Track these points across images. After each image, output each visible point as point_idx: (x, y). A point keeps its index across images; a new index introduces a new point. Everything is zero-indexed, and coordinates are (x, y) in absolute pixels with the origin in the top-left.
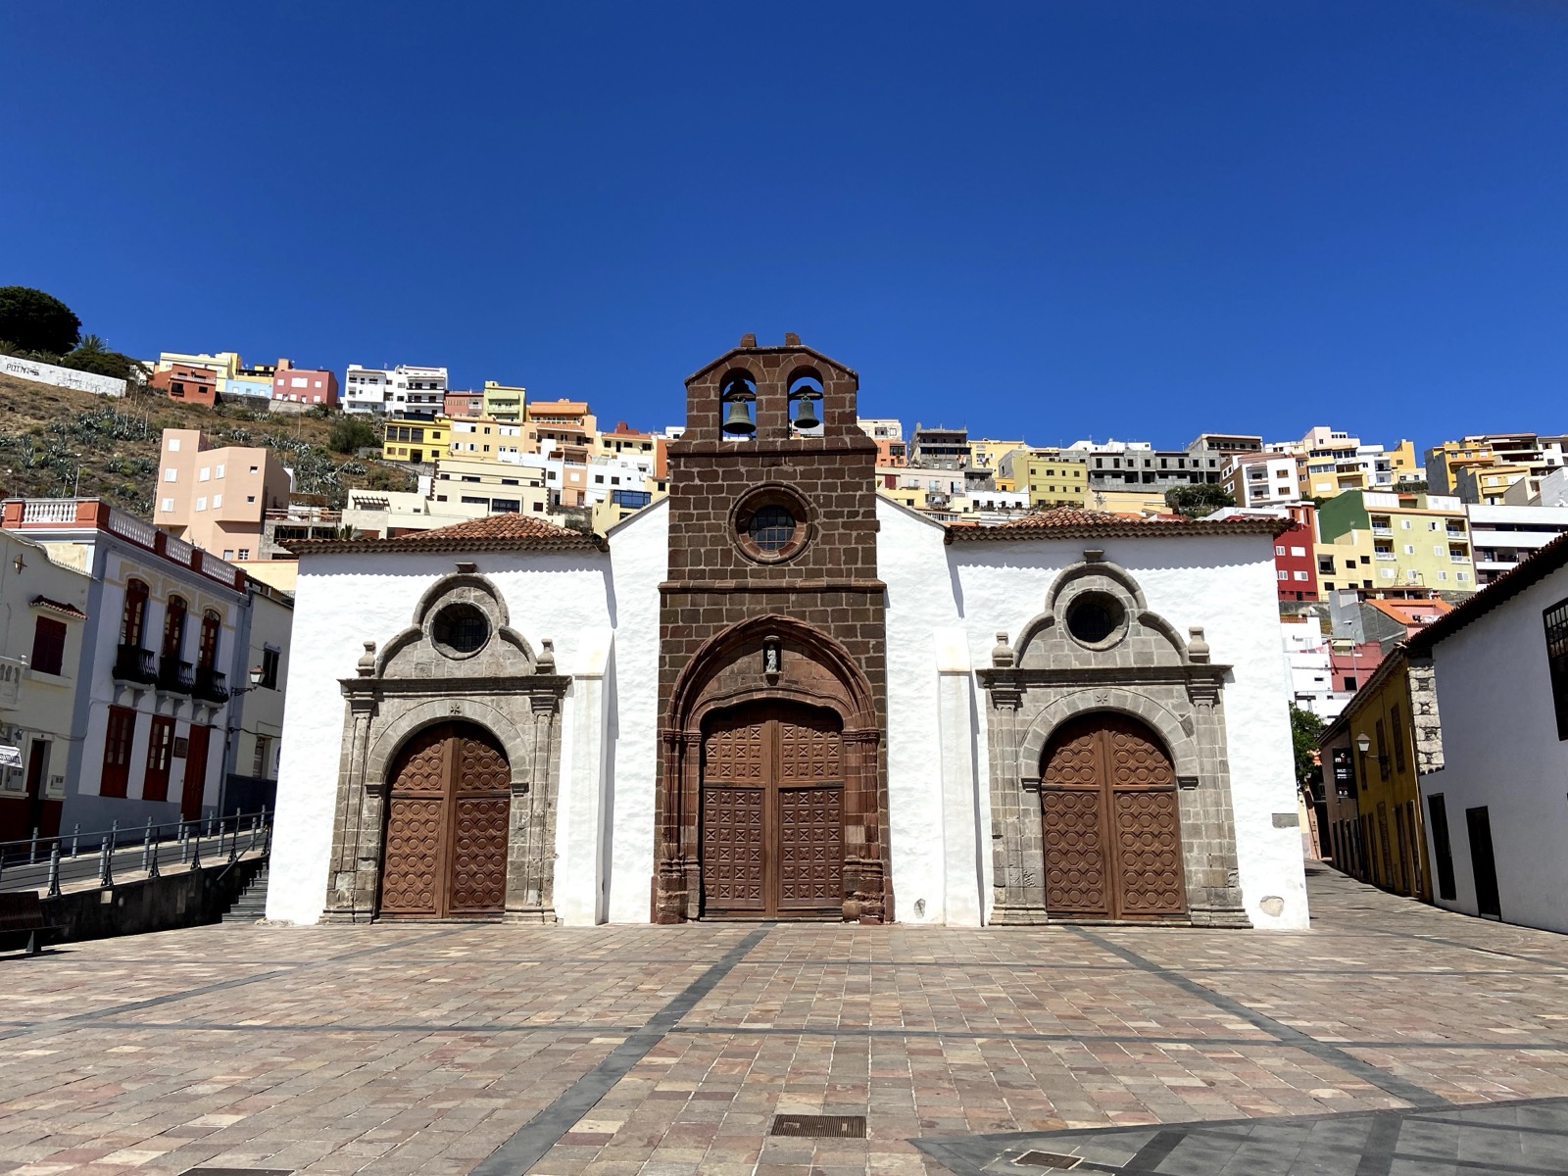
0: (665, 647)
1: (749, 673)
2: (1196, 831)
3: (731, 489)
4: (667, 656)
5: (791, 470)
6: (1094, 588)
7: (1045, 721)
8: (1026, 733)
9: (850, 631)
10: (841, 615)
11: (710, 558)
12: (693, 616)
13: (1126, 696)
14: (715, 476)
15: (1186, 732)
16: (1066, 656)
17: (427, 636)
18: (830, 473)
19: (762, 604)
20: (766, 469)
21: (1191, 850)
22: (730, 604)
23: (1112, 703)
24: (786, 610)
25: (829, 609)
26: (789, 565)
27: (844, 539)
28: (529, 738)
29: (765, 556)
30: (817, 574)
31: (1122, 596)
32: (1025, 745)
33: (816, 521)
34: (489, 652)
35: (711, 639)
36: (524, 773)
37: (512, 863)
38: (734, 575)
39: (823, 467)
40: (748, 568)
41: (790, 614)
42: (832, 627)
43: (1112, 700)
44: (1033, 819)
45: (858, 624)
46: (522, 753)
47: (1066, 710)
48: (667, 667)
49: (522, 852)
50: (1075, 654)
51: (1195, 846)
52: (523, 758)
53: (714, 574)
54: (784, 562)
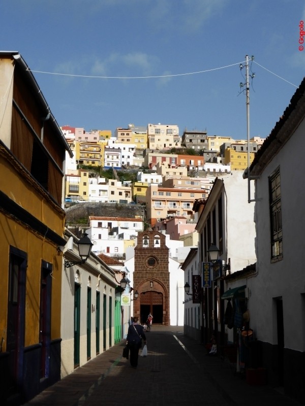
0: (134, 282)
1: (148, 287)
3: (145, 256)
9: (164, 280)
10: (163, 278)
11: (141, 267)
12: (139, 277)
14: (142, 253)
18: (161, 253)
19: (150, 275)
22: (145, 275)
24: (154, 276)
25: (161, 276)
27: (163, 265)
29: (150, 267)
30: (158, 270)
33: (159, 262)
35: (142, 281)
38: (146, 270)
40: (148, 269)
42: (161, 279)
48: (135, 286)
53: (142, 270)
54: (153, 268)
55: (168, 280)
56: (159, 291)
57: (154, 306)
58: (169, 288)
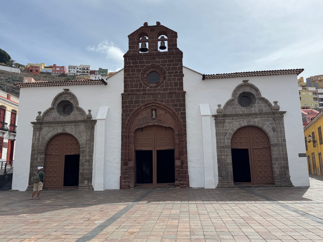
0: (123, 111)
1: (148, 118)
2: (277, 159)
3: (141, 66)
4: (124, 114)
5: (158, 60)
6: (246, 91)
7: (233, 130)
8: (227, 133)
9: (176, 105)
10: (173, 101)
11: (136, 86)
12: (131, 102)
13: (256, 121)
14: (137, 63)
15: (273, 131)
16: (238, 110)
17: (55, 110)
18: (170, 61)
19: (151, 98)
20: (151, 60)
21: (275, 165)
22: (142, 99)
23: (252, 124)
24: (157, 100)
25: (170, 99)
26: (158, 87)
27: (174, 79)
28: (85, 138)
29: (151, 85)
30: (166, 90)
31: (254, 93)
32: (227, 136)
33: (166, 75)
34: (73, 114)
35: (136, 108)
36: (83, 148)
37: (81, 173)
38: (143, 90)
39: (167, 59)
40: (147, 89)
41: (158, 101)
42: (171, 104)
43: (252, 123)
44: (229, 157)
45: (178, 103)
46: (83, 142)
47: (238, 126)
48: (124, 117)
49: (84, 170)
50: (240, 110)
51: (277, 163)
52: (83, 143)
53: (137, 90)
54: (157, 87)
55: (184, 105)
56: (167, 126)
57: (159, 152)
58: (184, 118)
